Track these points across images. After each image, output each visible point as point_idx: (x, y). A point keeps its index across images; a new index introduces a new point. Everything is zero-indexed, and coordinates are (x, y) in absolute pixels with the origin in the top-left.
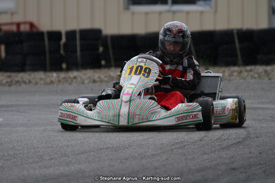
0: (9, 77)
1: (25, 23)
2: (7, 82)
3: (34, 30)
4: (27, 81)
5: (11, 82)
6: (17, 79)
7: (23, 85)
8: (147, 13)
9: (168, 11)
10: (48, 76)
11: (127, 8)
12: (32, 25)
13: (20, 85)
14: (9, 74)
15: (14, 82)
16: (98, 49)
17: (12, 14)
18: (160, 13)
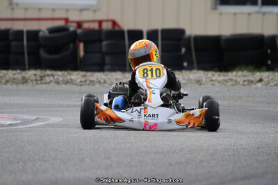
0: (84, 76)
1: (107, 21)
2: (81, 82)
3: (117, 28)
4: (102, 81)
5: (86, 81)
6: (92, 79)
7: (97, 85)
8: (235, 14)
9: (258, 12)
10: (125, 77)
11: (215, 8)
12: (114, 23)
13: (94, 85)
14: (84, 73)
15: (88, 82)
16: (181, 51)
17: (95, 11)
18: (249, 14)
